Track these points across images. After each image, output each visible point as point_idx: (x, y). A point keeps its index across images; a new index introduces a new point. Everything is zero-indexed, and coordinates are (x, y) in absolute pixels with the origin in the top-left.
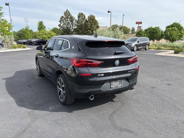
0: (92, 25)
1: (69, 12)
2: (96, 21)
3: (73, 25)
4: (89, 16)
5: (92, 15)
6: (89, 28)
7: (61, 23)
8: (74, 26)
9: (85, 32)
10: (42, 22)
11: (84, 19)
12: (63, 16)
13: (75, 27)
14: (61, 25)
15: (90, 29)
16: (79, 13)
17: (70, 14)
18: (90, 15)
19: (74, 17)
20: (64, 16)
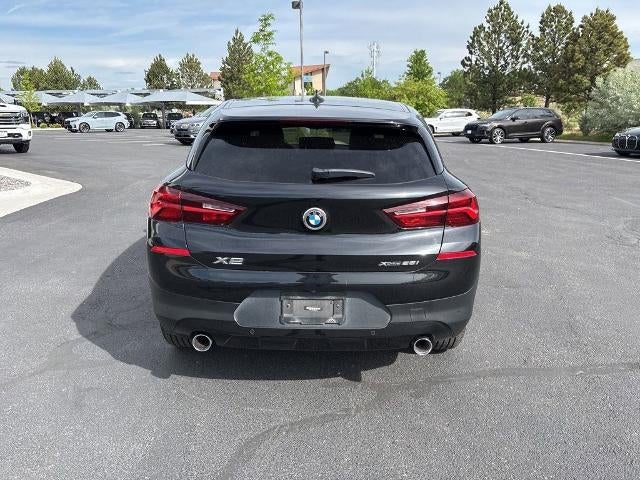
0: (594, 51)
1: (507, 8)
2: (616, 35)
3: (517, 58)
4: (585, 17)
5: (603, 9)
6: (581, 63)
7: (471, 53)
8: (521, 60)
9: (561, 82)
10: (423, 52)
11: (567, 28)
12: (482, 27)
13: (525, 66)
14: (469, 59)
15: (582, 71)
16: (549, 7)
17: (510, 13)
18: (594, 12)
19: (525, 25)
20: (486, 25)
